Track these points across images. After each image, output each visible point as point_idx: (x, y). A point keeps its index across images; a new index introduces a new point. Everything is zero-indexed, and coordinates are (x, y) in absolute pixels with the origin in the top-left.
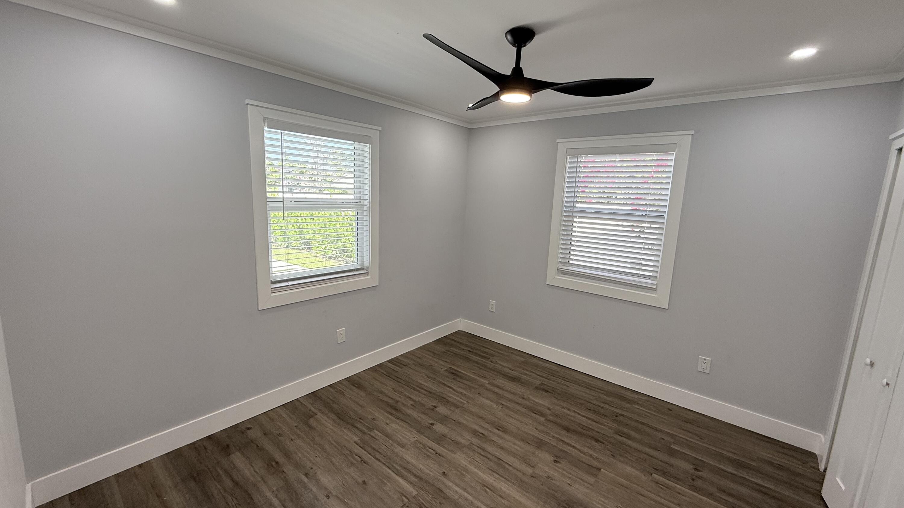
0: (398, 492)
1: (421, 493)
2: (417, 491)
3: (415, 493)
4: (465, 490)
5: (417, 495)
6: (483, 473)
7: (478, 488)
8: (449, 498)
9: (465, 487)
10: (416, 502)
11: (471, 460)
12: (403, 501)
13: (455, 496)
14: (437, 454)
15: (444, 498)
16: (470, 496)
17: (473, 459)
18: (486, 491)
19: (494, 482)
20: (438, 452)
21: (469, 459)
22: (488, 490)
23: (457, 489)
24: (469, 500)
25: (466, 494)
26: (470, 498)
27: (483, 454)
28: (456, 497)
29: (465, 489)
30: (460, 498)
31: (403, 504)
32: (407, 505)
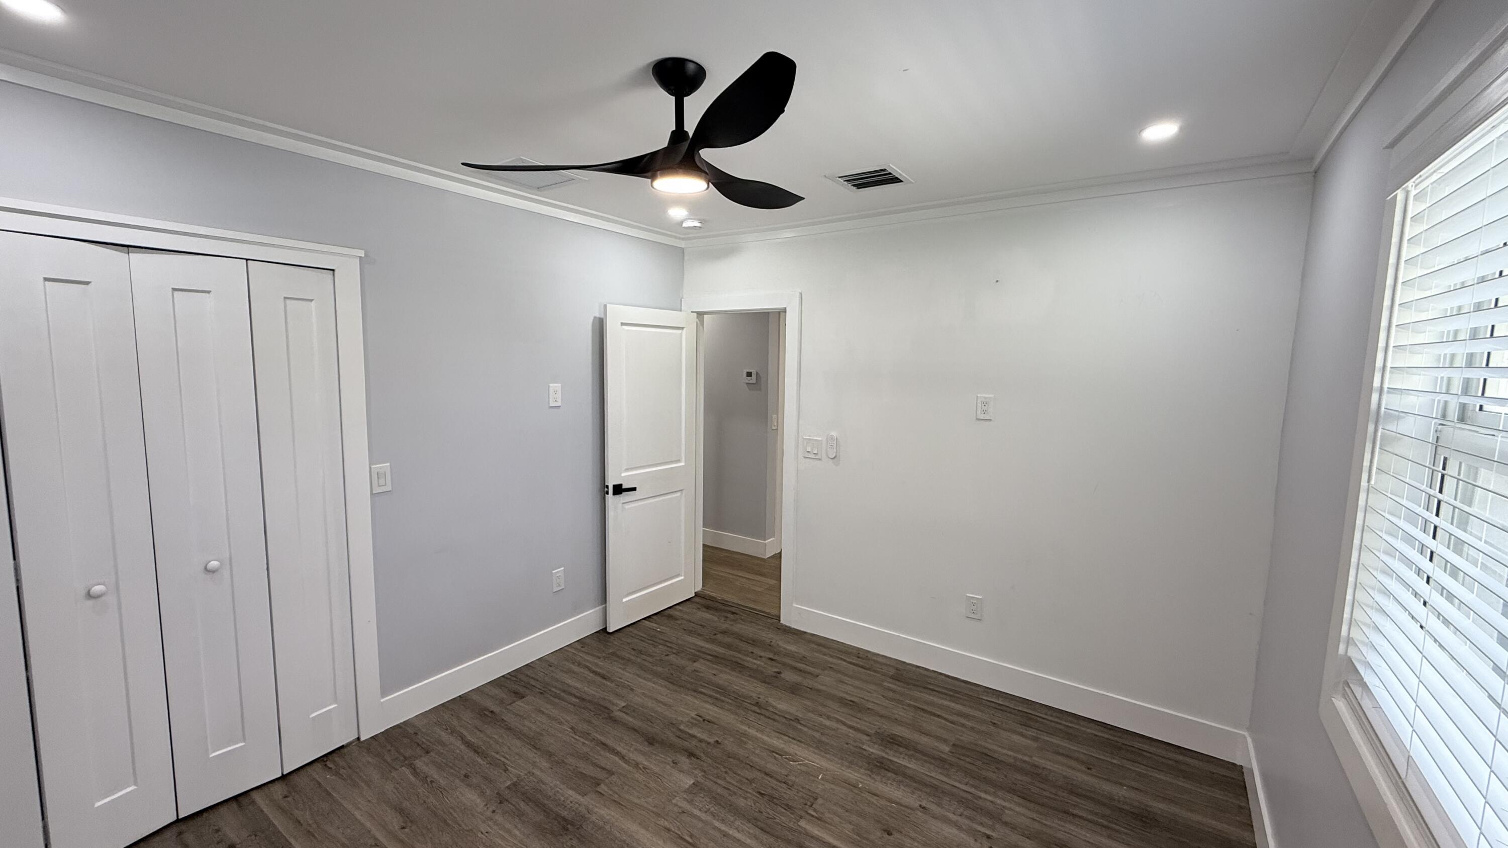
0: (828, 823)
1: (792, 823)
2: (799, 826)
3: (802, 823)
4: (726, 835)
5: (799, 821)
8: (749, 821)
9: (725, 839)
10: (795, 810)
12: (815, 810)
13: (740, 824)
15: (755, 819)
16: (716, 825)
18: (691, 836)
23: (738, 835)
24: (718, 820)
25: (723, 827)
26: (717, 824)
28: (738, 823)
29: (724, 836)
30: (732, 822)
31: (814, 806)
32: (807, 806)
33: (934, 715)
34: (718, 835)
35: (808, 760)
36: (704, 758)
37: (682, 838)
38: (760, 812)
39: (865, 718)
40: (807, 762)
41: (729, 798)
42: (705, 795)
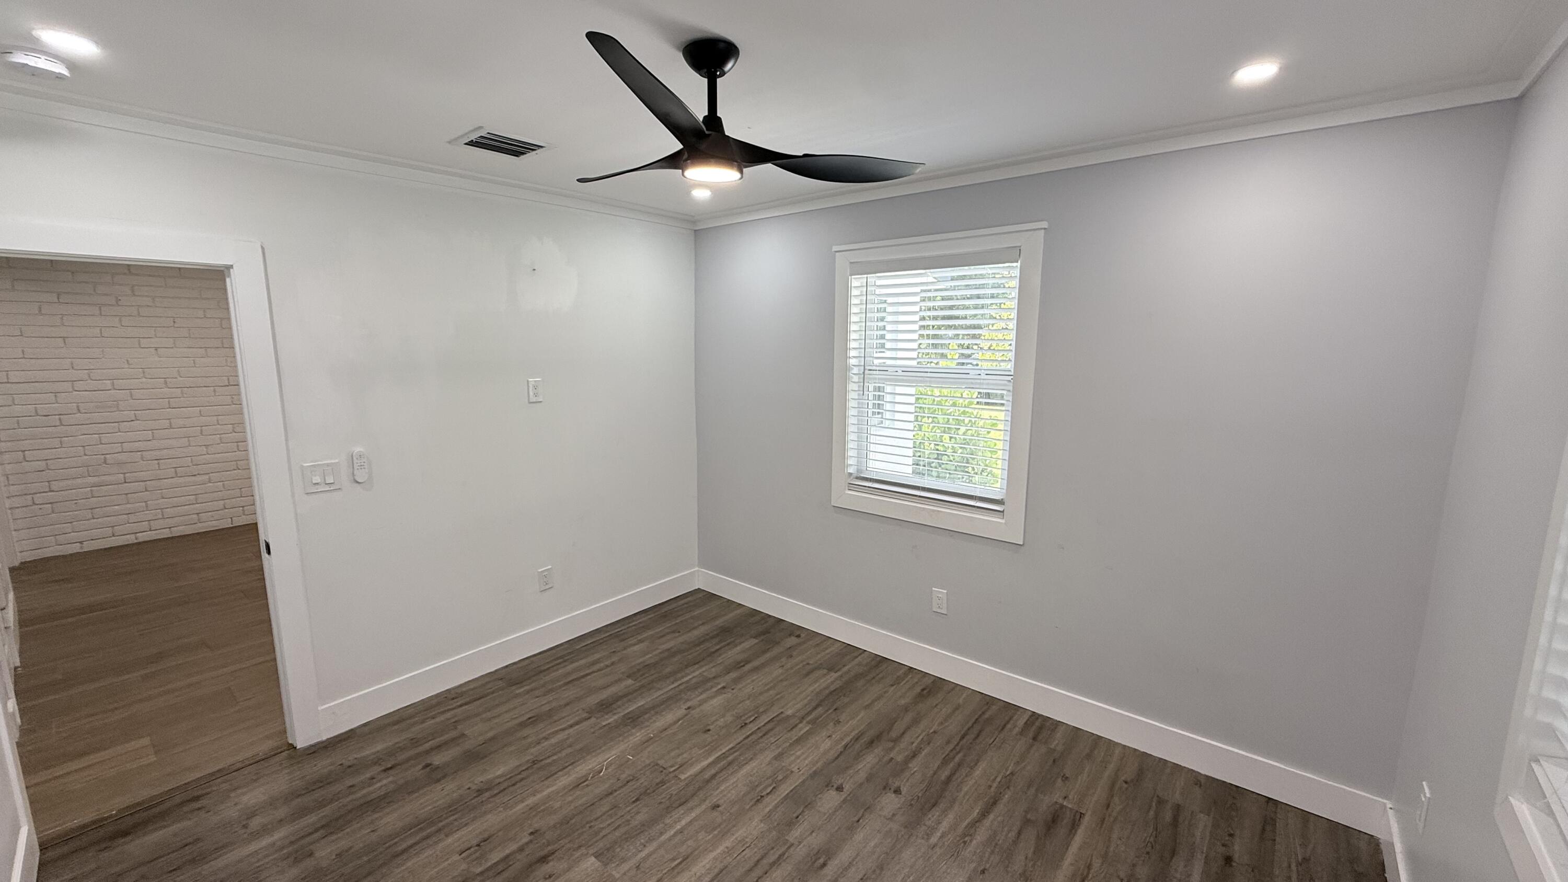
0: (687, 762)
1: (681, 784)
4: (681, 831)
6: (715, 859)
7: (683, 849)
9: (687, 832)
10: (665, 780)
11: (747, 842)
12: (671, 767)
14: (759, 797)
15: (667, 808)
16: (665, 839)
17: (750, 846)
18: (673, 859)
19: (692, 873)
20: (767, 800)
21: (747, 840)
22: (676, 862)
24: (659, 837)
27: (765, 861)
31: (665, 767)
32: (663, 772)
33: (583, 677)
34: (679, 837)
35: (605, 761)
36: (556, 846)
37: (673, 869)
38: (661, 803)
39: (564, 715)
40: (605, 763)
41: (631, 826)
42: (620, 846)
